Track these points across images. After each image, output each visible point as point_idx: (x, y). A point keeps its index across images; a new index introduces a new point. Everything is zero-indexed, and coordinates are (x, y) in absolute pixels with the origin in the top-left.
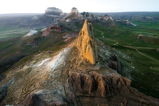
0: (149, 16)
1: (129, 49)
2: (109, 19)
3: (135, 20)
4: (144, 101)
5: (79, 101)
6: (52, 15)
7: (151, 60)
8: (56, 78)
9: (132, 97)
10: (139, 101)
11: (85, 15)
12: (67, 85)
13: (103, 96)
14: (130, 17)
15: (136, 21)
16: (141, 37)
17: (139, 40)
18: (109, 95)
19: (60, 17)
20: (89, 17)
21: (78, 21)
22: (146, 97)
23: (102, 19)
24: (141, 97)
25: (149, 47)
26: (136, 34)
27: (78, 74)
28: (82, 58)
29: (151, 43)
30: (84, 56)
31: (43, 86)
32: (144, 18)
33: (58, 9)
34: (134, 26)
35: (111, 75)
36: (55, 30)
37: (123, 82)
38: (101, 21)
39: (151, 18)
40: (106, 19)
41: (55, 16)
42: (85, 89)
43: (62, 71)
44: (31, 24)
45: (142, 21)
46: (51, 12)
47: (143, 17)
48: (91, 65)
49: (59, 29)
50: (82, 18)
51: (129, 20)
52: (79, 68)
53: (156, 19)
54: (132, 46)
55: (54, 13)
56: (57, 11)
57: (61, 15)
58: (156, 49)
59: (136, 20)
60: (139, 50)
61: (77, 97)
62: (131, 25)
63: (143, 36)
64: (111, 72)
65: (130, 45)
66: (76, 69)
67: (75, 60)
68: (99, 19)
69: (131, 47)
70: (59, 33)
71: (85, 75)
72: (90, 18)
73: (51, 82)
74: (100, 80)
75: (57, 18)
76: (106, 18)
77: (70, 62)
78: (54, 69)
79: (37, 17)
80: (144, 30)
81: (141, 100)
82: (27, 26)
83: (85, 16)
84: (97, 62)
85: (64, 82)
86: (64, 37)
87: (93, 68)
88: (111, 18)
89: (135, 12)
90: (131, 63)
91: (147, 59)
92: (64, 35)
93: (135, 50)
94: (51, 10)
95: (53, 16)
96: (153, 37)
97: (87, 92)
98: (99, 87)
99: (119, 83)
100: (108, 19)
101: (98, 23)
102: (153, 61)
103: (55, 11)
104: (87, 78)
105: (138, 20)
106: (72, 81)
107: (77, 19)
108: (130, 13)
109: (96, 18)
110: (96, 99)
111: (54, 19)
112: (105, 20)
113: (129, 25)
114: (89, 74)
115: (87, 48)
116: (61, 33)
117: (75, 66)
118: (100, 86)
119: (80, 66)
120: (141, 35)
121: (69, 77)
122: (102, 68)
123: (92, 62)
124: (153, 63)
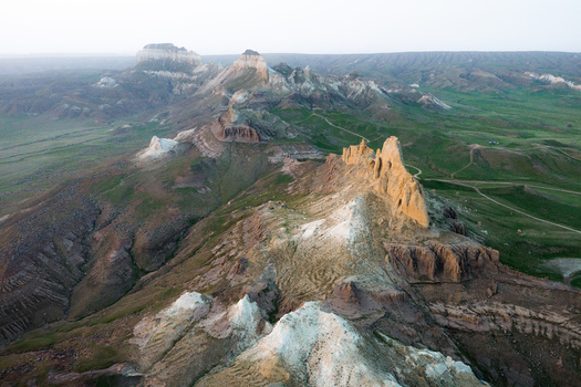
0: (482, 69)
1: (458, 188)
2: (368, 88)
3: (438, 83)
4: (524, 283)
5: (417, 291)
6: (165, 70)
7: (515, 214)
8: (364, 257)
9: (504, 279)
10: (515, 284)
11: (291, 77)
12: (389, 267)
13: (455, 280)
14: (422, 72)
15: (445, 89)
16: (477, 152)
17: (474, 161)
18: (465, 279)
19: (195, 78)
20: (306, 85)
21: (274, 98)
22: (527, 277)
23: (343, 89)
24: (517, 278)
25: (503, 180)
26: (463, 143)
27: (404, 247)
28: (402, 217)
29: (506, 167)
30: (405, 212)
31: (349, 270)
32: (467, 76)
33: (183, 49)
34: (446, 111)
35: (463, 244)
36: (239, 139)
37: (486, 256)
38: (342, 95)
39: (489, 78)
40: (358, 88)
41: (177, 75)
42: (422, 272)
43: (369, 243)
44: (102, 107)
45: (462, 87)
46: (160, 60)
47: (465, 73)
48: (422, 229)
49: (251, 135)
50: (284, 88)
51: (420, 83)
52: (400, 237)
53: (504, 78)
54: (459, 178)
55: (169, 65)
56: (179, 56)
57: (196, 71)
58: (523, 187)
59: (445, 86)
60: (483, 191)
61: (412, 285)
62: (435, 105)
63: (485, 150)
64: (462, 241)
65: (455, 178)
66: (396, 239)
67: (386, 221)
68: (336, 88)
69: (458, 182)
70: (252, 146)
71: (417, 247)
72: (309, 86)
73: (360, 263)
74: (447, 254)
75: (186, 81)
76: (357, 84)
77: (377, 225)
78: (352, 240)
79: (112, 80)
80: (478, 124)
81: (519, 282)
82: (87, 115)
83: (293, 81)
84: (430, 224)
85: (381, 263)
86: (273, 160)
87: (428, 235)
88: (374, 86)
89: (436, 53)
90: (476, 223)
91: (508, 213)
92: (272, 154)
93: (472, 190)
94: (157, 55)
95: (168, 74)
96: (509, 151)
97: (426, 277)
98: (446, 266)
99: (480, 258)
100: (364, 87)
101: (335, 103)
102: (520, 216)
103: (173, 56)
104: (424, 253)
105: (450, 84)
106: (396, 259)
107: (269, 93)
108: (417, 55)
109: (327, 87)
110: (445, 286)
111: (172, 87)
112: (354, 93)
113: (428, 107)
114: (424, 245)
115: (413, 197)
116: (260, 146)
117: (391, 233)
118: (449, 264)
119: (403, 232)
120: (477, 146)
121: (387, 253)
122: (443, 235)
123: (424, 222)
124: (521, 221)
